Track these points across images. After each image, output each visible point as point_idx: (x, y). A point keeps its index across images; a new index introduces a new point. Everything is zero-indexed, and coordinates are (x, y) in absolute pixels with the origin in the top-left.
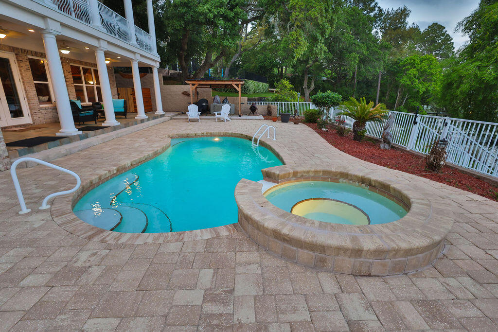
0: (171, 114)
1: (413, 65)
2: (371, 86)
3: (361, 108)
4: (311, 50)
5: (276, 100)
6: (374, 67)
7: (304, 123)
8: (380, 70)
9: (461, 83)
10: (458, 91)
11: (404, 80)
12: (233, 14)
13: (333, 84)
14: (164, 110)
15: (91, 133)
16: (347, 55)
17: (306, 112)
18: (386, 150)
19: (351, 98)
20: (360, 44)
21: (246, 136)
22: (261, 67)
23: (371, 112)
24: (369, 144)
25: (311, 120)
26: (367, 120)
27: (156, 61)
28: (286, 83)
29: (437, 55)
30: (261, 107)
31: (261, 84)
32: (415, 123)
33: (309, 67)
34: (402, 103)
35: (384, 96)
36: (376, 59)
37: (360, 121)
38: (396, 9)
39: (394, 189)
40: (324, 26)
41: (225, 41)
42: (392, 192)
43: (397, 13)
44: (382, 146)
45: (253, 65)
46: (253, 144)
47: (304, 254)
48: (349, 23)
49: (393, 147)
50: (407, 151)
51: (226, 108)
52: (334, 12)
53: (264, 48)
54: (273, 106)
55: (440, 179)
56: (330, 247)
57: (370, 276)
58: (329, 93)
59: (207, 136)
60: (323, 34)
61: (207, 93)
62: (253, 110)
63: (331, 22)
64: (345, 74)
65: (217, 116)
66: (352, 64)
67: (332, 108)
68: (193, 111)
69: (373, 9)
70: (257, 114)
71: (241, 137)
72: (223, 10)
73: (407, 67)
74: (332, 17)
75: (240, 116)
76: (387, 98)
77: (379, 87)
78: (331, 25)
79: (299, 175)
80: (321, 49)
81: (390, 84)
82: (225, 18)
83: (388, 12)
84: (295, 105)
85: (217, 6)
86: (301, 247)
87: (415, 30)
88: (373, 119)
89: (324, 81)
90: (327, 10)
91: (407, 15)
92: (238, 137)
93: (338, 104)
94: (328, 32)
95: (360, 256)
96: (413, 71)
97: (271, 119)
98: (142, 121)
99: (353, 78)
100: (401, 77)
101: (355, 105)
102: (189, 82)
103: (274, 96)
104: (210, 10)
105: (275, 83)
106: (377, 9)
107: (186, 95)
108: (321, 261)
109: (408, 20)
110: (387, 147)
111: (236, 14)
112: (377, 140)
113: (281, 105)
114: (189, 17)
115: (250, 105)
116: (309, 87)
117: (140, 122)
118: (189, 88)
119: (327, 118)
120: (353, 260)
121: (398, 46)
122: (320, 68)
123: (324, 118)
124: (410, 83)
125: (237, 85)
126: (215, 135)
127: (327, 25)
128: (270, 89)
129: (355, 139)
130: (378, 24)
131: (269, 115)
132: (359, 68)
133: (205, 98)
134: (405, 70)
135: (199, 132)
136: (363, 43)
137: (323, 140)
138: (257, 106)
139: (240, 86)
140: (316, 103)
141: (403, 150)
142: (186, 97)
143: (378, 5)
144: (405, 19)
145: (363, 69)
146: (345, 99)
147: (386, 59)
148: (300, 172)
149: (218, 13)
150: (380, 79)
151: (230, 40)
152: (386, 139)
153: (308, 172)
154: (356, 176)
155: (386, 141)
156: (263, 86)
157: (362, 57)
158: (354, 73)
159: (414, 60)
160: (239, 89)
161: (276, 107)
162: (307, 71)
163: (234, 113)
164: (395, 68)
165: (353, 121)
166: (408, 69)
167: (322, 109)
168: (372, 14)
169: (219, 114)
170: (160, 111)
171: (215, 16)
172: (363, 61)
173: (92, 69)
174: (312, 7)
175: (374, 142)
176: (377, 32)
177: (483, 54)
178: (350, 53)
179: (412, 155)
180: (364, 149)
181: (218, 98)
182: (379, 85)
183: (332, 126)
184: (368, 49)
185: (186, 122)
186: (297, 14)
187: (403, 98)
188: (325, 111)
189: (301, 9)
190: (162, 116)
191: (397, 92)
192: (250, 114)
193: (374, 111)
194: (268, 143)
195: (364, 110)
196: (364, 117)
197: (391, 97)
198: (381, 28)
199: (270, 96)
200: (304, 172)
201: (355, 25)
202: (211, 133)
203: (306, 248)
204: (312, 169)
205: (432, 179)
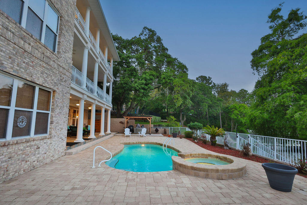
0: (114, 133)
1: (236, 109)
2: (216, 118)
3: (212, 130)
4: (184, 103)
5: (168, 126)
6: (216, 110)
7: (185, 138)
8: (220, 111)
9: (256, 119)
10: (256, 123)
11: (233, 116)
12: (147, 87)
13: (196, 118)
14: (111, 131)
15: (87, 141)
16: (201, 104)
17: (185, 132)
18: (227, 150)
19: (207, 126)
20: (207, 99)
21: (159, 143)
22: (156, 109)
23: (217, 132)
24: (219, 147)
25: (189, 136)
26: (216, 136)
27: (110, 107)
28: (173, 117)
29: (247, 103)
30: (161, 130)
31: (157, 117)
32: (237, 137)
33: (182, 109)
34: (235, 128)
35: (225, 124)
36: (216, 106)
37: (213, 136)
38: (222, 84)
39: (228, 158)
40: (189, 92)
41: (143, 98)
42: (228, 160)
43: (222, 85)
44: (225, 148)
45: (152, 108)
46: (163, 147)
47: (202, 173)
48: (200, 90)
49: (230, 149)
50: (237, 150)
51: (144, 130)
52: (193, 87)
53: (158, 99)
54: (167, 129)
55: (249, 159)
56: (209, 169)
57: (222, 179)
58: (196, 123)
59: (139, 144)
60: (189, 96)
61: (133, 122)
62: (157, 131)
63: (192, 90)
64: (201, 113)
65: (140, 134)
66: (205, 108)
67: (199, 130)
68: (127, 131)
69: (211, 83)
70: (159, 134)
71: (156, 144)
72: (143, 86)
73: (233, 110)
74: (192, 89)
75: (150, 134)
76: (226, 125)
77: (221, 119)
78: (193, 92)
79: (192, 156)
80: (189, 102)
81: (226, 118)
82: (144, 89)
83: (218, 84)
84: (178, 129)
85: (141, 85)
86: (200, 171)
87: (233, 92)
88: (219, 135)
89: (191, 116)
90: (190, 86)
91: (227, 86)
92: (154, 144)
93: (201, 128)
94: (191, 95)
95: (218, 172)
96: (236, 112)
97: (167, 136)
98: (103, 136)
99: (206, 115)
100: (231, 115)
101: (209, 129)
102: (125, 117)
103: (166, 124)
104: (137, 86)
105: (167, 118)
106: (212, 83)
107: (122, 123)
108: (207, 175)
109: (228, 88)
110: (227, 148)
111: (149, 87)
112: (223, 146)
113: (171, 129)
114: (127, 88)
115: (155, 129)
116: (183, 119)
117: (102, 137)
118: (124, 120)
119: (197, 135)
120: (216, 174)
121: (226, 100)
122: (188, 109)
123: (195, 135)
124: (236, 117)
125: (149, 119)
126: (142, 143)
127: (191, 92)
128: (161, 120)
129: (212, 145)
130: (214, 90)
131: (165, 133)
132: (209, 110)
133: (131, 125)
134: (232, 111)
135: (135, 142)
136: (209, 98)
137: (197, 145)
138: (158, 129)
139: (151, 119)
140: (190, 128)
141: (235, 150)
142: (121, 124)
143: (213, 82)
144: (227, 88)
145: (210, 110)
146: (204, 126)
147: (221, 106)
148: (193, 154)
149: (141, 87)
150: (220, 115)
151: (146, 98)
152: (226, 144)
153: (196, 154)
154: (214, 155)
155: (227, 146)
156: (158, 118)
157: (209, 105)
158: (206, 113)
159: (236, 107)
160: (150, 121)
161: (168, 129)
162: (181, 111)
163: (148, 133)
164: (227, 110)
165: (210, 136)
166: (234, 111)
167: (193, 131)
168: (211, 86)
169: (141, 133)
170: (109, 131)
171: (139, 88)
172: (210, 106)
173: (77, 110)
174: (183, 86)
175: (221, 146)
176: (214, 93)
177: (261, 108)
178: (203, 103)
179: (238, 151)
180: (217, 149)
181: (139, 125)
182: (221, 118)
183: (200, 140)
184: (211, 101)
185: (124, 137)
186: (177, 88)
187: (235, 125)
188: (195, 132)
189: (179, 87)
190: (110, 134)
191: (231, 122)
192: (155, 133)
193: (219, 131)
194: (172, 146)
195: (214, 131)
196: (214, 135)
197: (228, 125)
198: (216, 91)
199: (164, 124)
200: (194, 154)
201: (203, 91)
202: (140, 142)
203: (202, 171)
204: (197, 153)
205: (246, 159)
